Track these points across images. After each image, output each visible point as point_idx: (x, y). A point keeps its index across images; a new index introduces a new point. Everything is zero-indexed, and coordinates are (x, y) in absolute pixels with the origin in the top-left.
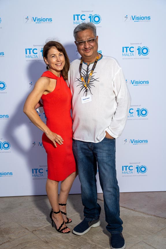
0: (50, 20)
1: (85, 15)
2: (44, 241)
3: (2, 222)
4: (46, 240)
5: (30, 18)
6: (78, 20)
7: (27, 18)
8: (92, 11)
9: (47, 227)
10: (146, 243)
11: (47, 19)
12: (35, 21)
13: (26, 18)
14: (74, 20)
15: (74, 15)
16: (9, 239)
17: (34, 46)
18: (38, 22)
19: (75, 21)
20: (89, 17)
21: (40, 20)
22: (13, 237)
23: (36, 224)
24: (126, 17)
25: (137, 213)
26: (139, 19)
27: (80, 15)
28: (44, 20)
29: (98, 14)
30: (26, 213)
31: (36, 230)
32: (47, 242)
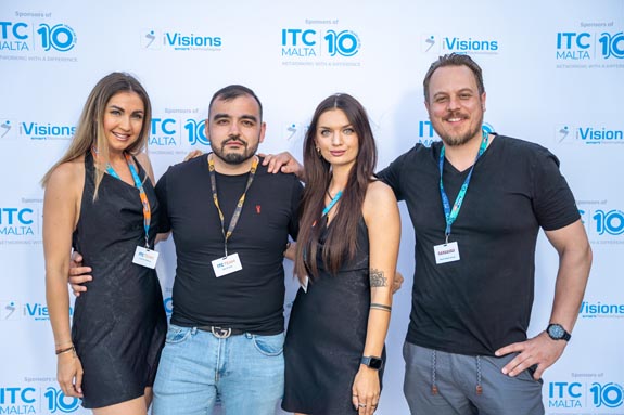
0: (217, 42)
1: (314, 32)
5: (159, 36)
6: (294, 43)
7: (151, 36)
11: (208, 41)
12: (172, 43)
13: (148, 36)
14: (284, 43)
15: (284, 31)
17: (167, 111)
18: (182, 46)
19: (286, 48)
20: (326, 38)
21: (187, 42)
27: (300, 31)
28: (199, 41)
29: (351, 29)
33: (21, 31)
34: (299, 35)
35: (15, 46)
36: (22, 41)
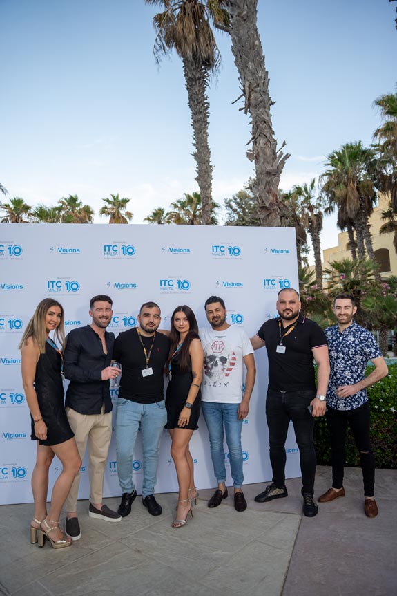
0: (135, 286)
1: (172, 281)
2: (136, 550)
4: (138, 549)
6: (165, 285)
7: (109, 284)
9: (136, 533)
11: (131, 285)
14: (161, 285)
15: (161, 281)
16: (90, 551)
18: (121, 288)
19: (162, 287)
20: (177, 283)
21: (123, 286)
22: (94, 548)
28: (127, 286)
31: (122, 539)
32: (139, 551)
33: (59, 284)
34: (167, 282)
36: (59, 288)
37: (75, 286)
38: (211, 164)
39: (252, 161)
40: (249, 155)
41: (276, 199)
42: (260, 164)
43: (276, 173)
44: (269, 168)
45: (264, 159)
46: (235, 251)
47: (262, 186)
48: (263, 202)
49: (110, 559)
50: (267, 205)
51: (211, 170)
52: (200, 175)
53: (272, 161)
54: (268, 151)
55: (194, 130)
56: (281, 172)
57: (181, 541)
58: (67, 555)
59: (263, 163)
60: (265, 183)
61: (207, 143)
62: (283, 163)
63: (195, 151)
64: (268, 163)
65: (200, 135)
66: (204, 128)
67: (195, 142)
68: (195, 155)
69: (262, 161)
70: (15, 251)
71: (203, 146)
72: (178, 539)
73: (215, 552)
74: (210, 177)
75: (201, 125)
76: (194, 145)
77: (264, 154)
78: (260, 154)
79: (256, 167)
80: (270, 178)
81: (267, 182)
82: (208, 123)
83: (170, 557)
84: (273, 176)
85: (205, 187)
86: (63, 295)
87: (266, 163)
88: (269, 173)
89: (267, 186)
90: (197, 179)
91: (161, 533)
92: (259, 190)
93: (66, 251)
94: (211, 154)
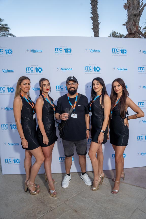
0: (71, 69)
1: (91, 67)
2: (74, 210)
3: (44, 194)
4: (75, 209)
5: (60, 69)
7: (58, 69)
8: (95, 65)
9: (73, 197)
10: (140, 210)
16: (50, 208)
18: (64, 70)
19: (86, 70)
20: (94, 68)
22: (52, 206)
23: (66, 195)
24: (115, 68)
25: (125, 184)
26: (121, 70)
28: (68, 69)
29: (99, 66)
30: (58, 186)
31: (66, 201)
32: (76, 211)
33: (32, 69)
34: (88, 68)
35: (31, 72)
36: (32, 71)
37: (40, 70)
38: (99, 22)
39: (126, 10)
40: (125, 7)
41: (138, 29)
42: (131, 11)
43: (138, 15)
44: (135, 12)
45: (133, 8)
46: (124, 51)
47: (131, 23)
48: (131, 31)
49: (61, 216)
50: (133, 32)
51: (99, 25)
52: (94, 27)
53: (137, 9)
54: (135, 3)
55: (91, 6)
56: (142, 14)
57: (97, 205)
58: (39, 210)
59: (132, 10)
60: (132, 20)
61: (97, 12)
62: (143, 9)
63: (92, 16)
64: (135, 10)
65: (94, 8)
66: (96, 4)
67: (92, 12)
68: (92, 18)
69: (132, 9)
70: (9, 52)
71: (95, 14)
72: (96, 203)
73: (117, 216)
74: (98, 28)
75: (95, 3)
76: (92, 13)
77: (133, 4)
78: (131, 5)
79: (128, 13)
80: (136, 18)
81: (134, 20)
82: (98, 2)
83: (92, 217)
84: (137, 17)
85: (96, 32)
86: (34, 74)
87: (134, 10)
88: (135, 15)
89: (134, 23)
90: (93, 29)
91: (86, 198)
92: (129, 25)
93: (35, 51)
94: (99, 17)
